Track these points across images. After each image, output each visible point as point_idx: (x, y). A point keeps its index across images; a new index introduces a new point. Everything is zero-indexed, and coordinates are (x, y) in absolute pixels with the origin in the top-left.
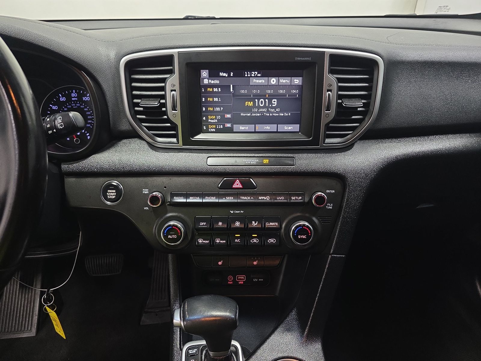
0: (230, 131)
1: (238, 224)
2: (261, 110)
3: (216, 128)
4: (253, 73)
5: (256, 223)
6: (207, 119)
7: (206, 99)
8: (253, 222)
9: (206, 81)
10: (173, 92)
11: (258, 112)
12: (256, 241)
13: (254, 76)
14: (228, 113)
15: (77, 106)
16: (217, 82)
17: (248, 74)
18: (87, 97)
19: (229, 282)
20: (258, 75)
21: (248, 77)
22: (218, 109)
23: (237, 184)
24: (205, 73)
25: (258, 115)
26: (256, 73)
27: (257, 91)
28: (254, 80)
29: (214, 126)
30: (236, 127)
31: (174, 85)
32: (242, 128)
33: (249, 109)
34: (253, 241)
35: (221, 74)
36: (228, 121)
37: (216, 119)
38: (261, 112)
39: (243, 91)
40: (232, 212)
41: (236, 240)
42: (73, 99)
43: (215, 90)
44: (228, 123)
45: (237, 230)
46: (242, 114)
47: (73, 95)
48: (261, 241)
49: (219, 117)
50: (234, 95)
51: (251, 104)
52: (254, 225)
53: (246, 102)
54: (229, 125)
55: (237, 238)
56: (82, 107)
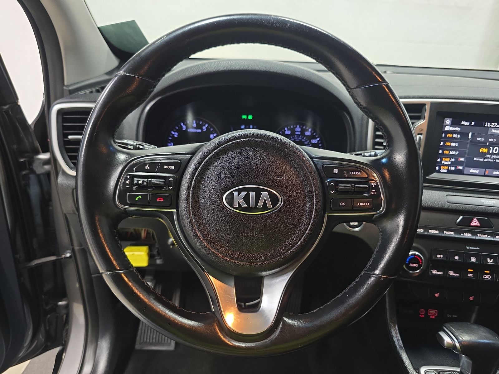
0: (460, 172)
1: (473, 259)
2: (493, 156)
3: (448, 170)
4: (492, 123)
5: (491, 260)
6: (441, 161)
7: (444, 144)
8: (489, 259)
9: (448, 128)
10: (420, 136)
11: (491, 158)
12: (488, 277)
13: (493, 126)
14: (462, 157)
15: (299, 140)
16: (458, 129)
17: (488, 125)
18: (308, 132)
19: (420, 316)
20: (497, 126)
21: (487, 127)
22: (453, 153)
23: (475, 222)
24: (448, 121)
25: (491, 160)
26: (496, 124)
27: (493, 140)
28: (493, 131)
29: (447, 168)
30: (466, 170)
31: (422, 130)
32: (472, 171)
33: (483, 155)
34: (485, 277)
35: (463, 123)
36: (461, 163)
37: (450, 161)
38: (494, 159)
39: (480, 139)
40: (468, 248)
41: (469, 275)
42: (297, 133)
43: (455, 136)
44: (460, 165)
45: (472, 265)
46: (475, 159)
47: (297, 129)
48: (492, 277)
49: (453, 160)
50: (471, 141)
51: (485, 150)
52: (490, 262)
53: (481, 149)
54: (460, 168)
55: (470, 273)
56: (303, 140)
